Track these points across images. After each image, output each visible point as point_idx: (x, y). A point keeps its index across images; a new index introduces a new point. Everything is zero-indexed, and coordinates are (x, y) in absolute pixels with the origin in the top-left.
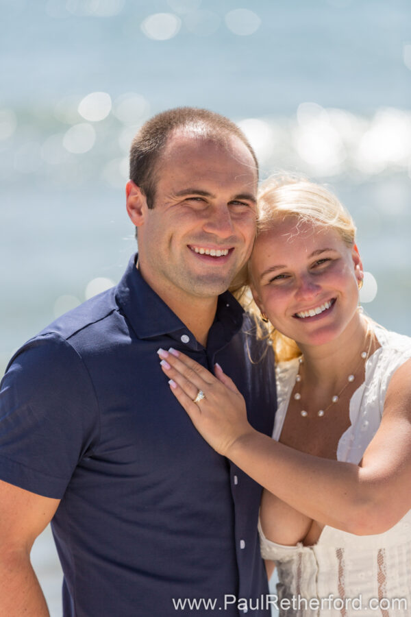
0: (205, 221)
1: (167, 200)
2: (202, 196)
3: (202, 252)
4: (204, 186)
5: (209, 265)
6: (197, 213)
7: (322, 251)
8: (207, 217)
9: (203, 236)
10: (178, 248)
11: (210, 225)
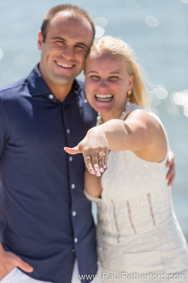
0: (62, 51)
1: (49, 40)
2: (63, 41)
3: (60, 64)
4: (64, 37)
5: (62, 70)
6: (60, 47)
7: (115, 73)
8: (63, 50)
9: (60, 57)
10: (50, 61)
11: (64, 53)
